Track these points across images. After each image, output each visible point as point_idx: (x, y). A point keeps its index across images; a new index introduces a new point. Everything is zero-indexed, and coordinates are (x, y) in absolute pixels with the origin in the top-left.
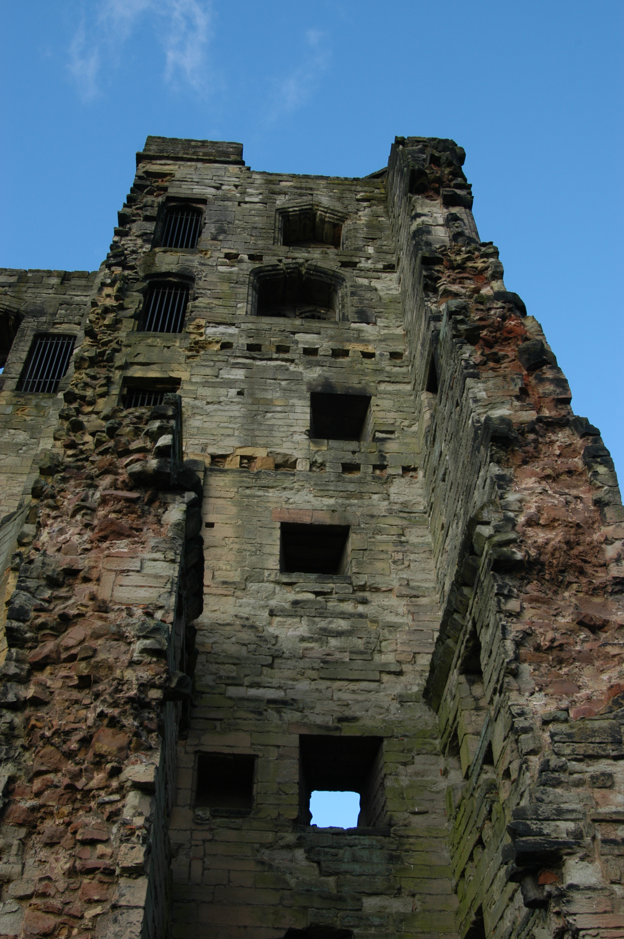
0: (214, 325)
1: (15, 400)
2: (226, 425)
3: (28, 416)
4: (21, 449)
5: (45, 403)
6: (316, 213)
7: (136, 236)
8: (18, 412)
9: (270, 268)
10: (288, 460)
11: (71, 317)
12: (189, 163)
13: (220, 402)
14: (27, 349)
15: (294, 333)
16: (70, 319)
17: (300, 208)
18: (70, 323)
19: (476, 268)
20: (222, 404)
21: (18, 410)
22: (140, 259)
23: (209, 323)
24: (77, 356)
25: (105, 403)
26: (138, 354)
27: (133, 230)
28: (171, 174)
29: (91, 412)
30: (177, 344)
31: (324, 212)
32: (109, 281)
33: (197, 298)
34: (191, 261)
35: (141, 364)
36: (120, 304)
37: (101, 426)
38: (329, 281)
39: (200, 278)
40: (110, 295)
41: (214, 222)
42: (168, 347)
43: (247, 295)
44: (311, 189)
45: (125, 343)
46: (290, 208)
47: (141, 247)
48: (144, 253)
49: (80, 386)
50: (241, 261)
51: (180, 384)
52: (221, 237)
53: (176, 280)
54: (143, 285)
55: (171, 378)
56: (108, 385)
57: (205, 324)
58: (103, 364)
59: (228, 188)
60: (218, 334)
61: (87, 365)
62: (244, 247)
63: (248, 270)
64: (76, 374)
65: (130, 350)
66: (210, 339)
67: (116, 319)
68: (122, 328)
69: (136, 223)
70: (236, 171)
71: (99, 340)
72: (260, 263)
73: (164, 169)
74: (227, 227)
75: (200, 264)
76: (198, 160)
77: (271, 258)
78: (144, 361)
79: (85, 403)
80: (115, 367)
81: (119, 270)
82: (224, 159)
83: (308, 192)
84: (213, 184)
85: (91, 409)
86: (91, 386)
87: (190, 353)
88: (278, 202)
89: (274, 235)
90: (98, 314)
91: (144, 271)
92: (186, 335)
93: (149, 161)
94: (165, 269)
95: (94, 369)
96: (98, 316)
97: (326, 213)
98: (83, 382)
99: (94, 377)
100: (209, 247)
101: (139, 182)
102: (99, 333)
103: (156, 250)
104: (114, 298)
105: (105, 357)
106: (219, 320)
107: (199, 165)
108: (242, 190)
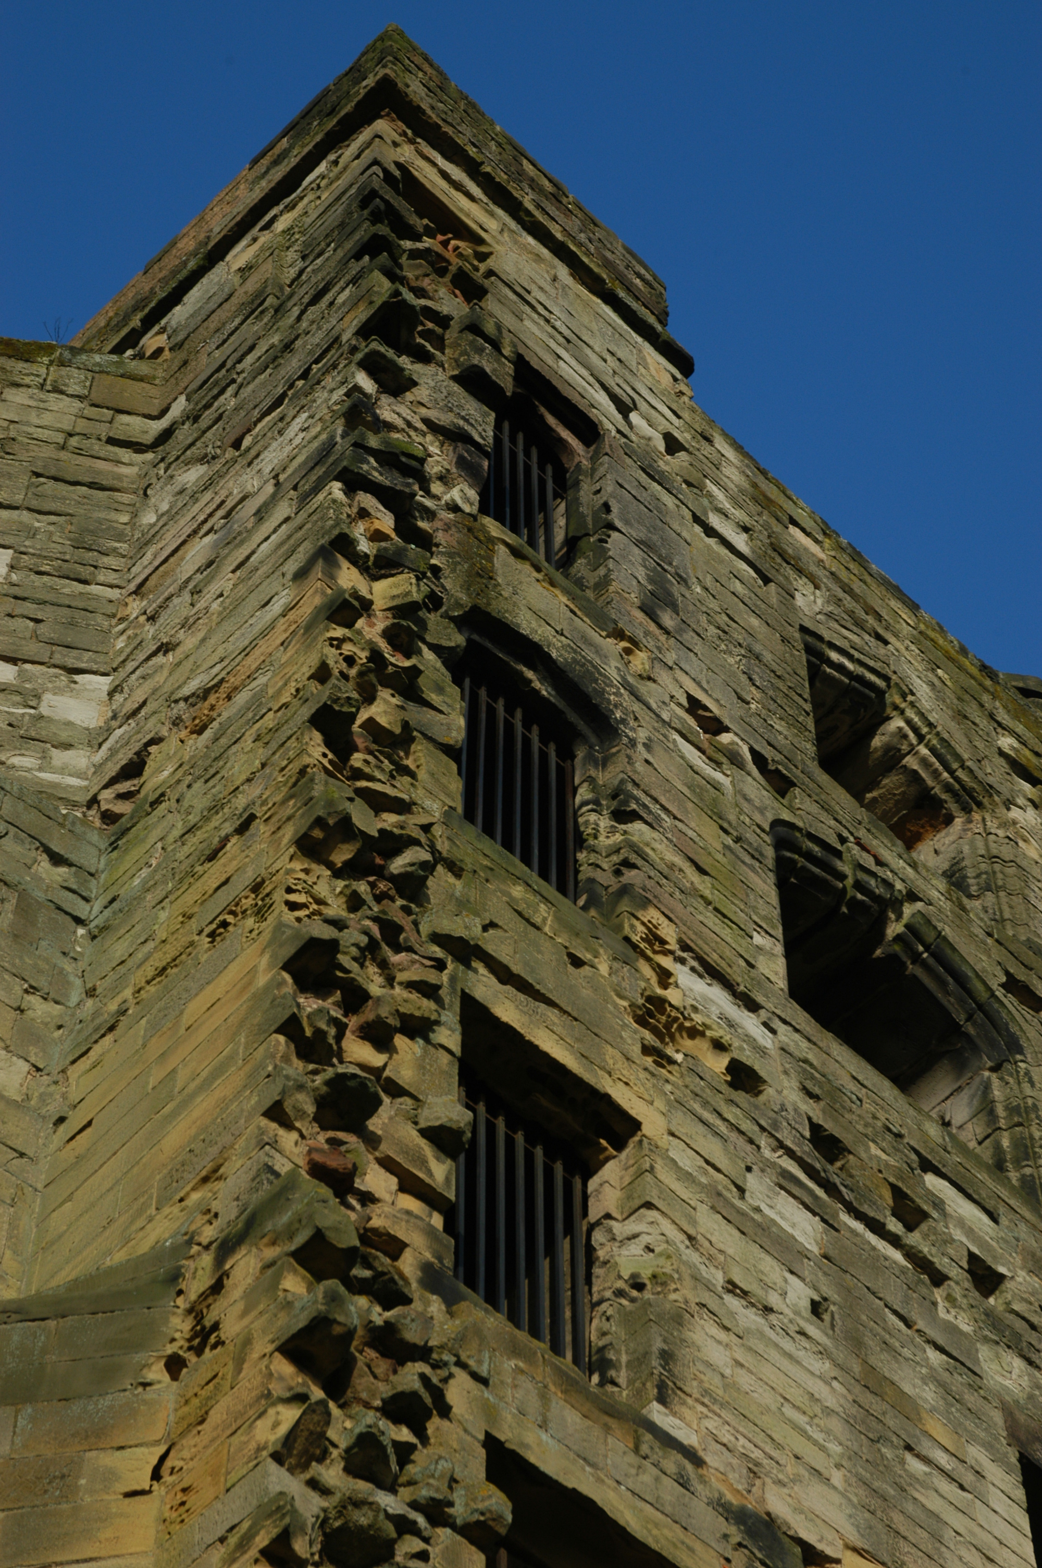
0: (700, 969)
2: (801, 1420)
7: (426, 421)
9: (816, 849)
12: (530, 240)
13: (768, 1310)
15: (927, 1166)
17: (860, 670)
20: (772, 1317)
22: (447, 528)
23: (685, 947)
24: (330, 803)
25: (421, 1067)
26: (492, 925)
27: (421, 393)
28: (477, 240)
29: (377, 1072)
30: (604, 968)
31: (916, 730)
32: (364, 546)
33: (634, 816)
34: (598, 650)
35: (504, 975)
36: (415, 672)
37: (423, 1163)
38: (961, 1018)
39: (633, 743)
40: (366, 605)
41: (639, 543)
42: (577, 962)
43: (776, 913)
44: (879, 617)
45: (443, 846)
46: (832, 646)
47: (441, 478)
48: (454, 508)
49: (352, 937)
50: (735, 759)
51: (620, 1146)
52: (668, 619)
53: (545, 691)
54: (457, 639)
55: (607, 1097)
56: (439, 1001)
57: (673, 946)
58: (382, 886)
59: (649, 431)
60: (714, 1011)
61: (342, 855)
62: (738, 710)
63: (762, 810)
64: (297, 865)
65: (458, 884)
66: (698, 1018)
67: (406, 725)
68: (422, 775)
69: (431, 369)
70: (666, 380)
71: (358, 774)
72: (791, 808)
73: (459, 204)
74: (676, 589)
75: (626, 685)
76: (560, 251)
77: (814, 809)
78: (516, 969)
79: (353, 1022)
80: (425, 929)
81: (386, 521)
82: (634, 305)
83: (871, 621)
84: (611, 382)
85: (377, 1059)
86: (383, 965)
87: (648, 1036)
88: (800, 601)
89: (810, 723)
90: (350, 660)
91: (467, 586)
92: (622, 947)
93: (409, 132)
94: (527, 625)
95: (362, 887)
96: (353, 672)
97: (921, 738)
98: (366, 933)
99: (391, 931)
100: (640, 635)
101: (389, 194)
102: (360, 742)
103: (492, 527)
104: (380, 626)
105: (399, 864)
106: (713, 958)
107: (563, 272)
108: (694, 477)
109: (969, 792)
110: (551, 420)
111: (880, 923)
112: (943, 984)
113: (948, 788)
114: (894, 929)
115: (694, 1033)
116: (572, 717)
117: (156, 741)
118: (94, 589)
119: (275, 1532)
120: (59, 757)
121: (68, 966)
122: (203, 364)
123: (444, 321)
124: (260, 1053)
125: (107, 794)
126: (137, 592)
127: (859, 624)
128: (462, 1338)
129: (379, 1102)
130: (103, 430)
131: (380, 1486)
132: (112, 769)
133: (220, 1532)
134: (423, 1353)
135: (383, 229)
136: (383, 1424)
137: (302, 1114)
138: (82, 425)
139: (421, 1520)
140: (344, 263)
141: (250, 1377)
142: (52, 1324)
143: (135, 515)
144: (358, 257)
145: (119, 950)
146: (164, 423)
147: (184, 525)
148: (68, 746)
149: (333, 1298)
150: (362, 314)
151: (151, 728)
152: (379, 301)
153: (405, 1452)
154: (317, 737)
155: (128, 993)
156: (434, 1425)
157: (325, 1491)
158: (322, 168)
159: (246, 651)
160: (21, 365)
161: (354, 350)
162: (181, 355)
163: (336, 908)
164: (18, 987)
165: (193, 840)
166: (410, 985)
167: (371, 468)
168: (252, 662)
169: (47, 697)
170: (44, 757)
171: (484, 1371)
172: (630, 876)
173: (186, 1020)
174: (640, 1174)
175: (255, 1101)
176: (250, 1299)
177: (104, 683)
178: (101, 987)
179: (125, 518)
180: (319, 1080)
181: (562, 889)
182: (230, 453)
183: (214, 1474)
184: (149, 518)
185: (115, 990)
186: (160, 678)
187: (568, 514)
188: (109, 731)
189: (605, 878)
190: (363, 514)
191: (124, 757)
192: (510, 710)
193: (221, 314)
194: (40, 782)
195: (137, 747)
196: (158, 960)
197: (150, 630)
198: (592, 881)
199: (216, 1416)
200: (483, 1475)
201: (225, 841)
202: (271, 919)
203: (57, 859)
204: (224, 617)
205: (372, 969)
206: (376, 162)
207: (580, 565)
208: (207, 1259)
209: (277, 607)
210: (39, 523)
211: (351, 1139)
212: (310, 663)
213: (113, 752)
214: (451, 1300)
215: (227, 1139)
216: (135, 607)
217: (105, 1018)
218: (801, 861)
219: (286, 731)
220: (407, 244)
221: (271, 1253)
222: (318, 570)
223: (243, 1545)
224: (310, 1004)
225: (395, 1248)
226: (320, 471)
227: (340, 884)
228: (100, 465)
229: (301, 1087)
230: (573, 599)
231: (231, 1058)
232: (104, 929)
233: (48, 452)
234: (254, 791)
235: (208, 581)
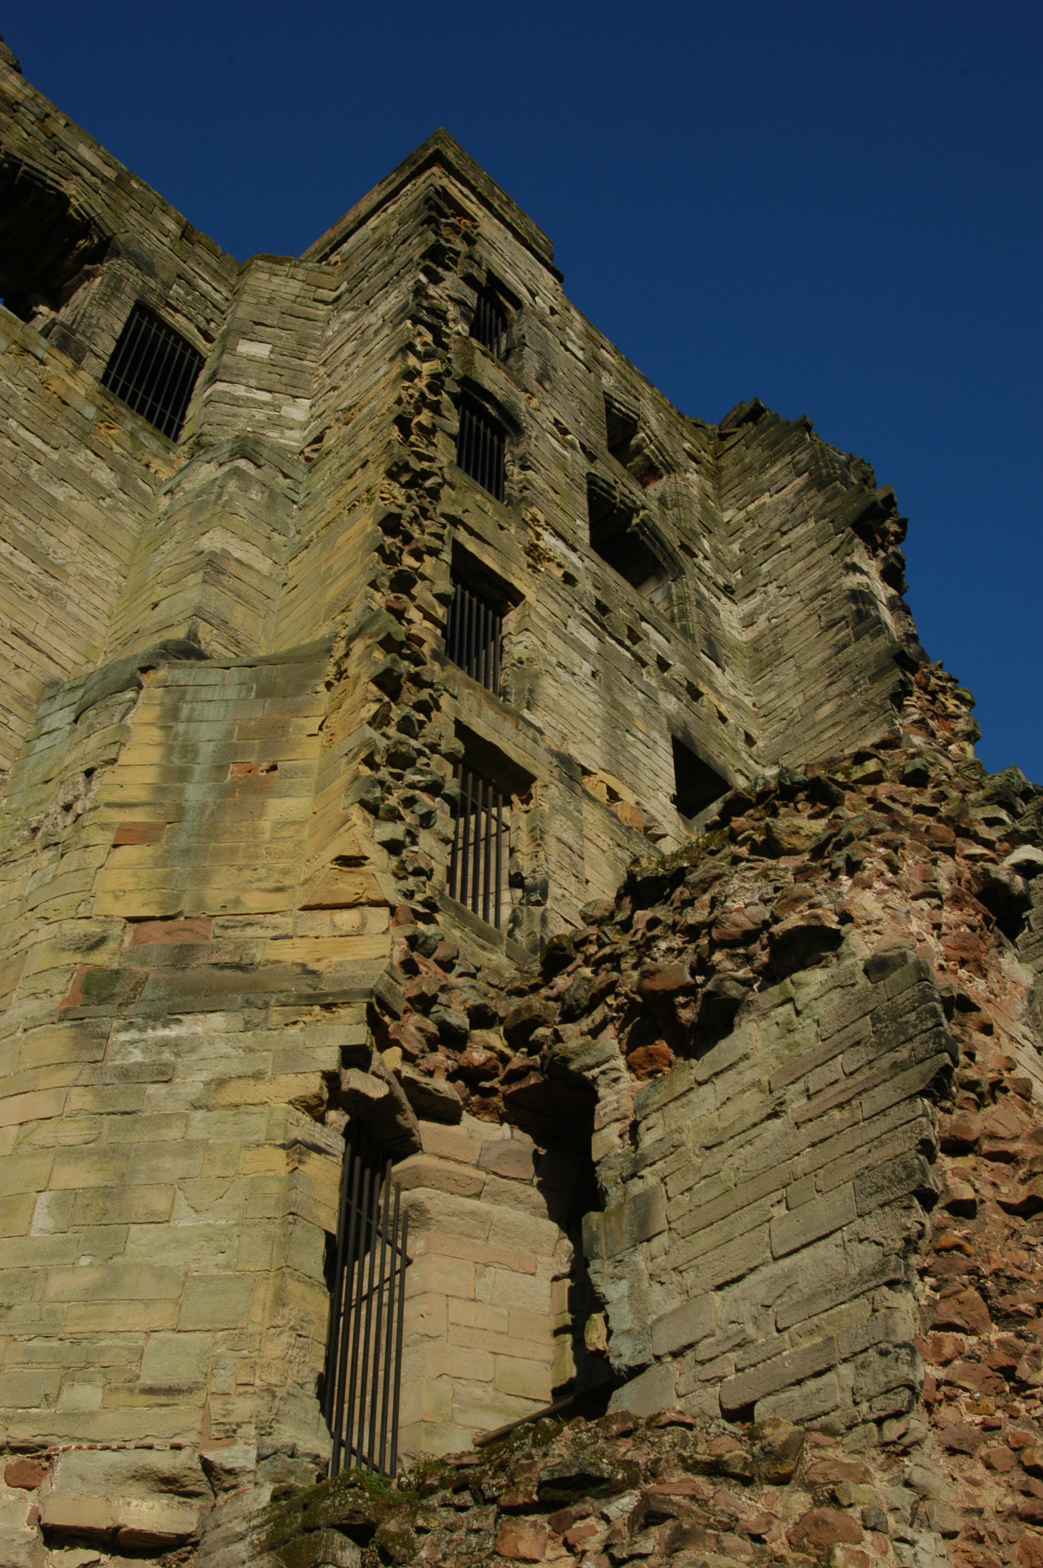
0: (552, 531)
1: (100, 401)
3: (118, 444)
4: (103, 499)
5: (145, 438)
6: (638, 432)
7: (448, 296)
8: (102, 425)
9: (605, 486)
10: (650, 828)
11: (193, 312)
12: (496, 221)
13: (574, 674)
14: (124, 319)
15: (643, 619)
16: (190, 313)
17: (628, 412)
18: (190, 320)
19: (946, 708)
20: (577, 678)
21: (102, 422)
22: (455, 342)
23: (548, 524)
24: (400, 456)
25: (434, 568)
26: (467, 511)
27: (446, 284)
28: (474, 220)
29: (416, 570)
30: (513, 531)
31: (649, 438)
32: (419, 348)
33: (529, 468)
34: (517, 397)
35: (471, 532)
36: (438, 403)
37: (434, 608)
38: (661, 559)
39: (530, 437)
40: (419, 373)
41: (537, 352)
42: (502, 528)
43: (587, 512)
44: (636, 390)
45: (447, 477)
46: (616, 401)
47: (454, 321)
48: (458, 333)
49: (407, 513)
50: (573, 446)
51: (516, 605)
52: (547, 386)
53: (494, 413)
54: (457, 389)
55: (511, 585)
56: (443, 542)
57: (543, 523)
58: (421, 492)
59: (543, 305)
60: (558, 551)
61: (405, 478)
62: (575, 425)
63: (583, 468)
64: (386, 482)
65: (453, 493)
66: (551, 554)
67: (434, 425)
68: (440, 446)
69: (451, 273)
70: (551, 284)
71: (412, 445)
72: (595, 468)
73: (466, 204)
74: (552, 373)
75: (528, 412)
76: (509, 226)
77: (605, 469)
78: (476, 529)
79: (407, 548)
80: (438, 511)
81: (429, 338)
82: (539, 251)
83: (633, 391)
84: (528, 283)
85: (416, 564)
86: (420, 525)
87: (530, 560)
88: (603, 381)
89: (605, 433)
90: (411, 396)
91: (462, 367)
92: (521, 523)
93: (446, 173)
94: (487, 385)
95: (413, 492)
96: (412, 401)
97: (651, 441)
98: (414, 511)
99: (424, 511)
100: (535, 391)
101: (437, 199)
102: (414, 431)
103: (474, 342)
104: (425, 382)
105: (428, 483)
106: (559, 529)
107: (510, 235)
108: (562, 325)
109: (670, 465)
110: (502, 298)
111: (630, 518)
112: (654, 545)
113: (661, 463)
114: (635, 521)
115: (550, 560)
116: (505, 424)
117: (329, 428)
118: (305, 362)
119: (368, 752)
120: (288, 433)
121: (289, 521)
122: (355, 268)
123: (458, 254)
124: (367, 560)
125: (308, 450)
126: (324, 364)
127: (628, 392)
128: (447, 680)
129: (416, 582)
130: (312, 295)
131: (411, 737)
132: (310, 439)
133: (346, 751)
134: (431, 685)
135: (433, 214)
136: (413, 712)
137: (384, 586)
138: (303, 293)
139: (427, 751)
140: (416, 227)
141: (359, 692)
142: (279, 666)
143: (323, 332)
144: (422, 225)
145: (311, 515)
146: (337, 293)
147: (344, 337)
148: (292, 429)
149: (394, 661)
150: (423, 249)
151: (327, 422)
152: (430, 244)
153: (421, 724)
154: (396, 428)
155: (314, 533)
156: (434, 714)
157: (388, 738)
158: (409, 186)
159: (368, 391)
160: (278, 267)
161: (419, 264)
162: (346, 264)
163: (401, 500)
164: (269, 529)
165: (343, 470)
166: (431, 534)
167: (424, 315)
168: (370, 395)
169: (284, 408)
170: (282, 433)
171: (455, 693)
172: (526, 493)
173: (337, 545)
174: (524, 617)
175: (365, 579)
176: (360, 660)
177: (308, 403)
178: (303, 530)
179: (319, 333)
180: (391, 572)
181: (497, 497)
182: (365, 306)
183: (344, 729)
184: (329, 333)
185: (308, 531)
186: (331, 401)
187: (507, 338)
188: (309, 423)
189: (516, 493)
190: (420, 334)
191: (315, 434)
192: (478, 421)
193: (363, 248)
194: (280, 443)
195: (320, 430)
196: (327, 520)
197: (328, 381)
198: (510, 494)
199: (345, 706)
200: (453, 734)
201: (356, 470)
202: (374, 504)
203: (286, 476)
204: (359, 376)
205: (415, 527)
206: (432, 185)
207: (511, 361)
208: (343, 643)
209: (381, 372)
210: (283, 334)
211: (404, 597)
212: (395, 396)
213: (311, 432)
214: (443, 665)
215: (352, 595)
216: (322, 371)
217: (304, 543)
218: (598, 491)
219: (383, 425)
220: (444, 220)
221: (369, 642)
222: (399, 358)
223: (355, 757)
224: (389, 540)
225: (421, 642)
226: (402, 315)
227: (403, 491)
228: (310, 310)
229: (384, 574)
230: (507, 374)
231: (355, 561)
232: (305, 506)
233: (288, 304)
234: (369, 450)
235: (353, 360)
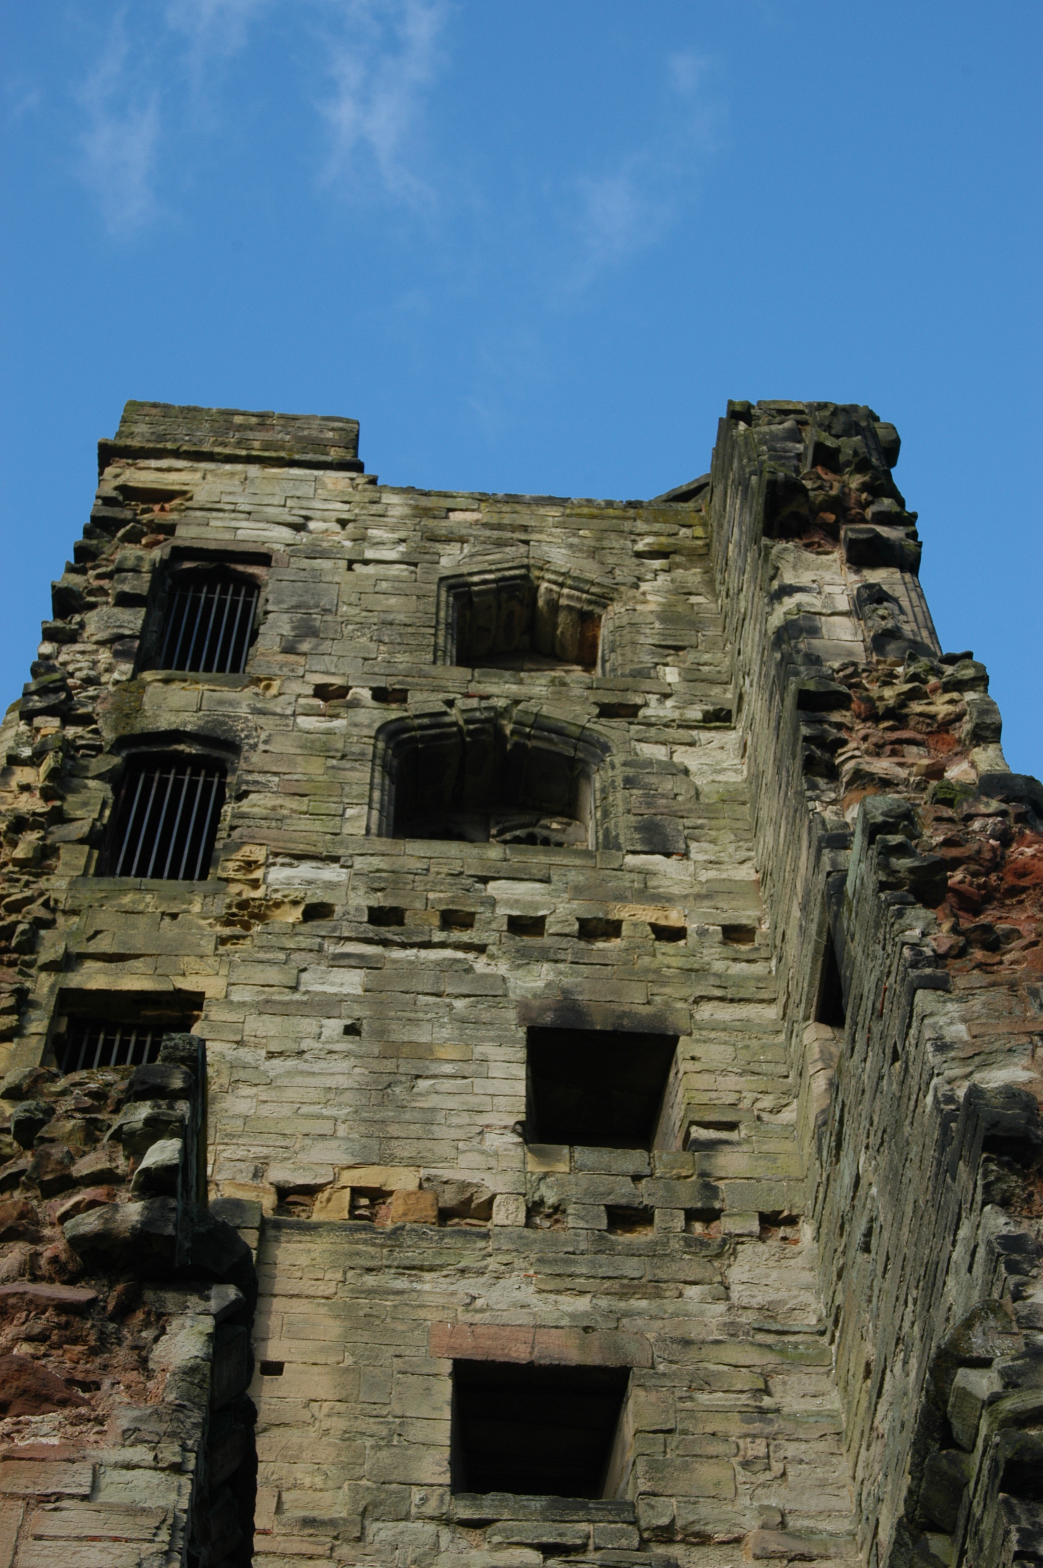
0: (287, 860)
6: (538, 587)
7: (98, 643)
9: (426, 721)
10: (470, 1199)
12: (228, 467)
13: (301, 1053)
15: (485, 880)
17: (499, 575)
19: (933, 717)
20: (307, 1056)
22: (107, 699)
23: (275, 855)
25: (13, 1056)
26: (97, 933)
27: (89, 630)
28: (184, 493)
30: (196, 908)
31: (555, 583)
32: (27, 753)
33: (245, 794)
34: (230, 703)
35: (104, 958)
36: (64, 806)
38: (572, 753)
39: (253, 746)
40: (26, 788)
41: (290, 610)
42: (172, 916)
43: (369, 786)
44: (525, 529)
45: (66, 904)
46: (472, 574)
47: (109, 670)
48: (114, 683)
50: (355, 704)
51: (198, 1012)
52: (307, 645)
53: (193, 750)
54: (116, 762)
55: (180, 991)
56: (19, 1012)
57: (264, 860)
59: (322, 526)
60: (295, 882)
62: (364, 669)
63: (371, 725)
65: (77, 921)
66: (279, 895)
67: (45, 846)
68: (59, 868)
69: (97, 610)
70: (343, 485)
72: (401, 708)
73: (167, 482)
74: (318, 620)
75: (254, 712)
77: (426, 696)
78: (112, 950)
81: (52, 726)
83: (516, 535)
84: (289, 518)
87: (229, 931)
88: (443, 562)
91: (121, 726)
92: (215, 886)
93: (130, 461)
94: (166, 722)
97: (562, 585)
100: (277, 671)
101: (106, 512)
103: (146, 676)
104: (39, 793)
105: (14, 940)
106: (303, 848)
107: (254, 471)
109: (602, 596)
110: (240, 568)
112: (550, 741)
113: (590, 602)
114: (508, 729)
115: (278, 905)
127: (503, 544)
172: (234, 834)
189: (221, 844)
192: (182, 772)
198: (216, 850)
206: (100, 497)
218: (419, 733)
220: (120, 533)
230: (213, 683)
